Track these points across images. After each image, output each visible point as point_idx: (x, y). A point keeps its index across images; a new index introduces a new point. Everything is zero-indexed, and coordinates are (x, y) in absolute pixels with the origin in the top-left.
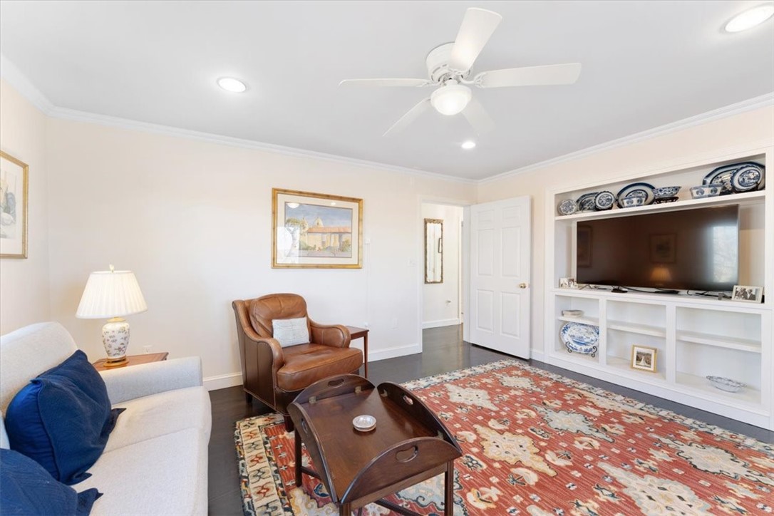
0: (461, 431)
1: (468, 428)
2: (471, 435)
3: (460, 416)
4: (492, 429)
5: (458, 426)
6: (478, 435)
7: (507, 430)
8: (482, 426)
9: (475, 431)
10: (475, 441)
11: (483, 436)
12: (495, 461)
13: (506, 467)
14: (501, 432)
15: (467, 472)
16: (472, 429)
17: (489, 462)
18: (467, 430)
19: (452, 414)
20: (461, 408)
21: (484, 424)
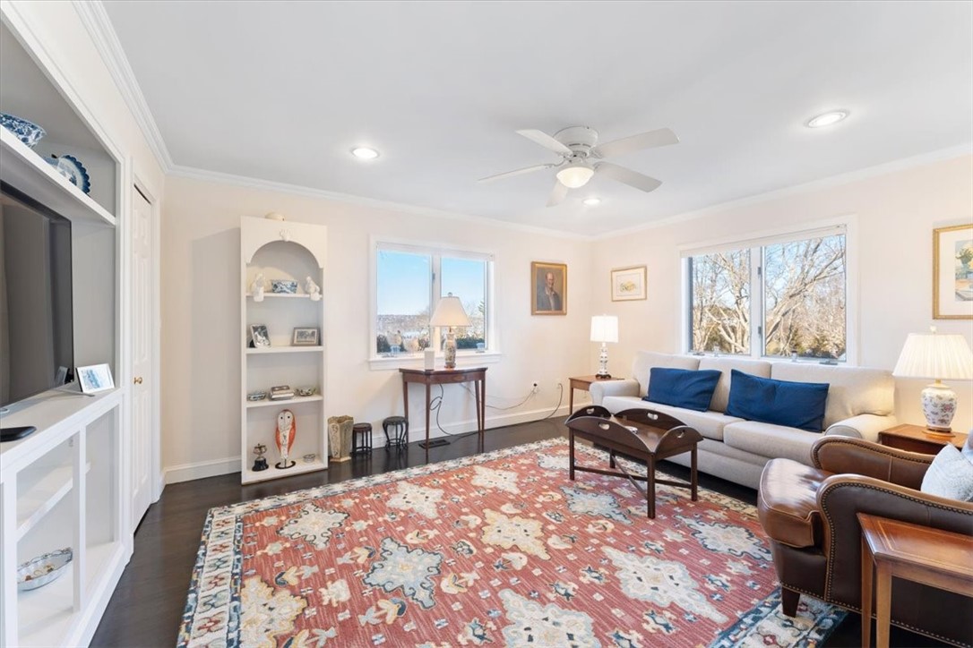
0: (567, 550)
1: (557, 553)
2: (554, 544)
3: (568, 574)
4: (524, 553)
5: (571, 557)
6: (545, 544)
7: (505, 551)
8: (536, 556)
9: (548, 549)
10: (550, 537)
11: (539, 542)
12: (533, 518)
13: (525, 515)
14: (515, 549)
15: (561, 510)
16: (552, 552)
17: (539, 517)
18: (559, 550)
19: (581, 579)
20: (567, 595)
21: (533, 559)
